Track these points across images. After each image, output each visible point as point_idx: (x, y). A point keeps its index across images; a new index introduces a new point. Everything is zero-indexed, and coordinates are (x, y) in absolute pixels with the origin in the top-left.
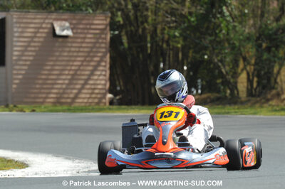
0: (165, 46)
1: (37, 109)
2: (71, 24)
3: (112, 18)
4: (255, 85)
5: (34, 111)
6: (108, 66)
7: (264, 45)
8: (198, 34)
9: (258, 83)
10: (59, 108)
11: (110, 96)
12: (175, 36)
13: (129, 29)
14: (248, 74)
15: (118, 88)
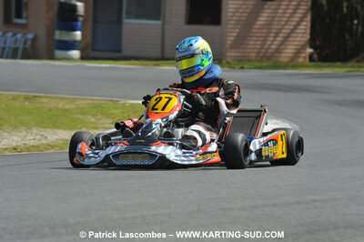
1: (246, 66)
5: (242, 68)
6: (309, 25)
10: (264, 64)
11: (310, 50)
15: (318, 43)
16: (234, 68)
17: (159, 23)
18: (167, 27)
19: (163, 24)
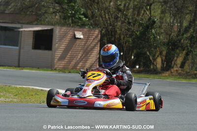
0: (124, 45)
2: (83, 33)
3: (101, 32)
4: (165, 65)
7: (170, 47)
8: (140, 41)
9: (167, 64)
12: (129, 41)
13: (108, 37)
14: (162, 60)
16: (65, 72)
17: (18, 48)
18: (22, 50)
19: (20, 49)
